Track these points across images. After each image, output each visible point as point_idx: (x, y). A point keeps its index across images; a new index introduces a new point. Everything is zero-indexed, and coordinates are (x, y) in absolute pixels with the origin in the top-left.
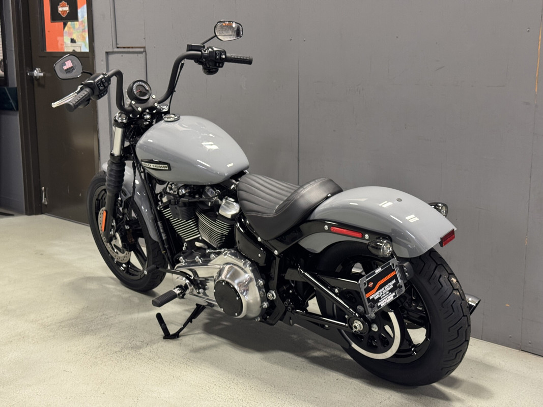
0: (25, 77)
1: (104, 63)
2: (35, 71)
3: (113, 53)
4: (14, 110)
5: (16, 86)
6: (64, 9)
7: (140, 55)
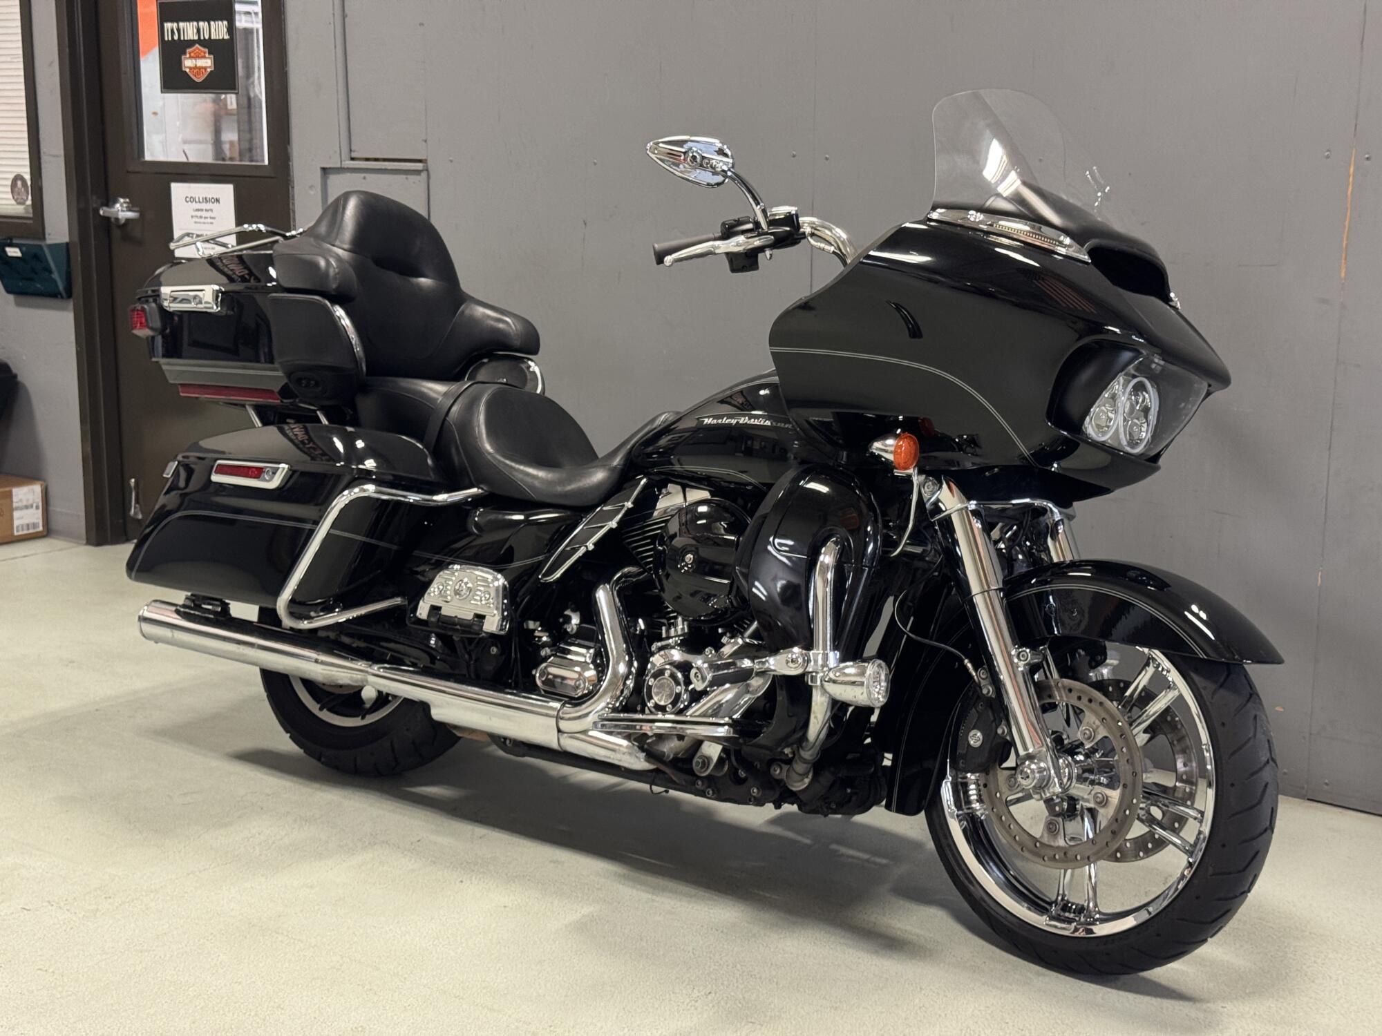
0: (91, 221)
1: (317, 193)
2: (118, 206)
3: (340, 170)
4: (62, 297)
5: (66, 239)
6: (199, 63)
7: (412, 178)
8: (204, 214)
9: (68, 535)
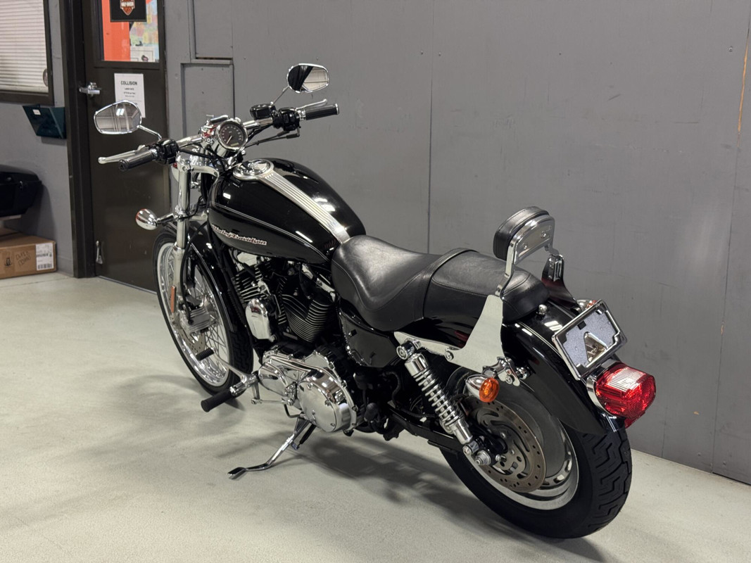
0: (76, 94)
1: (178, 78)
2: (90, 87)
3: (191, 65)
4: (61, 138)
5: (63, 105)
6: (128, 5)
7: (226, 69)
8: (130, 91)
9: (65, 271)
